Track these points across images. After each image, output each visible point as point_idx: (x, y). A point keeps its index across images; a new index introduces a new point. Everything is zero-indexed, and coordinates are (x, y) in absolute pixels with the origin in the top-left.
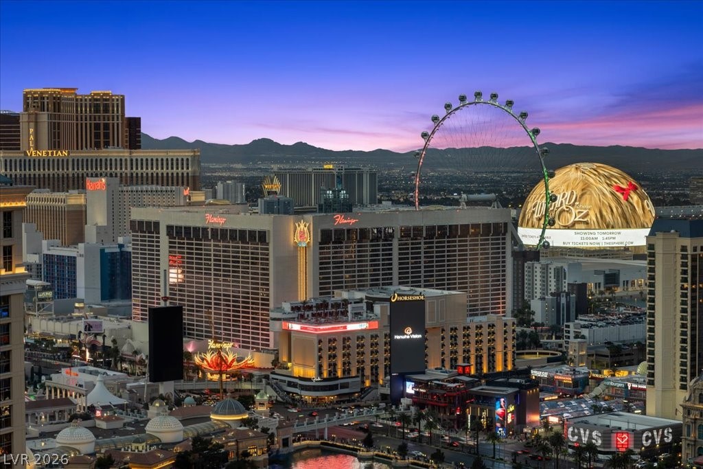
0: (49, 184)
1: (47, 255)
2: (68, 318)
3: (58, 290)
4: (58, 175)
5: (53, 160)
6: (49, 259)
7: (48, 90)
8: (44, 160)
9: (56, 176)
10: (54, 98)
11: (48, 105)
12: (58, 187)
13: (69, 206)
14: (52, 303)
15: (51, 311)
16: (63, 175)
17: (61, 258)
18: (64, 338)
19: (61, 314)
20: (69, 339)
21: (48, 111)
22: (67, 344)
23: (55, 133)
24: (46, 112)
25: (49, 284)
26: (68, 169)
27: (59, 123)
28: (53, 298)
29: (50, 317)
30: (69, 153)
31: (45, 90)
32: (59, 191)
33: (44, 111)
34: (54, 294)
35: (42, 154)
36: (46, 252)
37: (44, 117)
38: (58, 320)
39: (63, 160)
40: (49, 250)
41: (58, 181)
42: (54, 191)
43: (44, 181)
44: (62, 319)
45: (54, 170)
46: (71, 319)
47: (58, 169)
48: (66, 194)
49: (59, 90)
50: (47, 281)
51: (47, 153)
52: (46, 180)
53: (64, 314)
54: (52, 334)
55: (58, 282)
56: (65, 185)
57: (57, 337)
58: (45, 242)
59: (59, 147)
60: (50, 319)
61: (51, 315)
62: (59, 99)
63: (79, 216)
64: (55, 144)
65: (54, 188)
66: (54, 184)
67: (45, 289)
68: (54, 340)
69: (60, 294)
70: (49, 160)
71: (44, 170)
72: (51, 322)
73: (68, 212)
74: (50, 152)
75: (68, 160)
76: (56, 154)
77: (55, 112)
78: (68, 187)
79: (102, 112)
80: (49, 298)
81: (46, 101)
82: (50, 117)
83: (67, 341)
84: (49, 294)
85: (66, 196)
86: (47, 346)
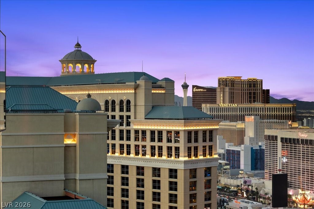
0: (229, 119)
1: (227, 150)
2: (236, 178)
3: (232, 165)
4: (233, 115)
5: (231, 108)
6: (228, 151)
7: (229, 77)
8: (227, 108)
9: (232, 115)
10: (232, 81)
11: (229, 84)
12: (233, 120)
13: (237, 128)
14: (229, 171)
15: (229, 174)
16: (235, 114)
17: (233, 151)
18: (234, 186)
19: (233, 176)
20: (237, 187)
21: (229, 86)
22: (236, 189)
23: (232, 96)
24: (228, 87)
25: (228, 162)
26: (237, 112)
27: (233, 92)
28: (230, 169)
29: (228, 177)
30: (238, 105)
31: (228, 77)
32: (233, 122)
33: (227, 87)
34: (230, 167)
35: (226, 105)
36: (227, 148)
37: (227, 89)
38: (232, 178)
39: (235, 108)
40: (228, 147)
41: (233, 117)
42: (231, 122)
43: (227, 117)
44: (234, 178)
45: (231, 112)
46: (238, 178)
47: (233, 112)
48: (236, 123)
49: (234, 78)
50: (227, 161)
51: (228, 105)
52: (228, 117)
53: (234, 176)
54: (229, 185)
55: (232, 162)
56: (236, 119)
57: (231, 186)
58: (227, 144)
59: (233, 102)
60: (228, 178)
61: (229, 176)
62: (234, 81)
63: (242, 133)
64: (232, 101)
65: (231, 120)
66: (231, 119)
67: (226, 164)
68: (230, 187)
69: (233, 167)
70: (229, 108)
71: (227, 112)
72: (229, 179)
73: (237, 131)
74: (229, 104)
75: (237, 108)
76: (232, 105)
77: (232, 87)
78: (237, 120)
79: (252, 87)
80: (228, 169)
81: (228, 82)
82: (230, 89)
83: (236, 188)
84: (228, 167)
85: (236, 124)
86: (227, 190)
